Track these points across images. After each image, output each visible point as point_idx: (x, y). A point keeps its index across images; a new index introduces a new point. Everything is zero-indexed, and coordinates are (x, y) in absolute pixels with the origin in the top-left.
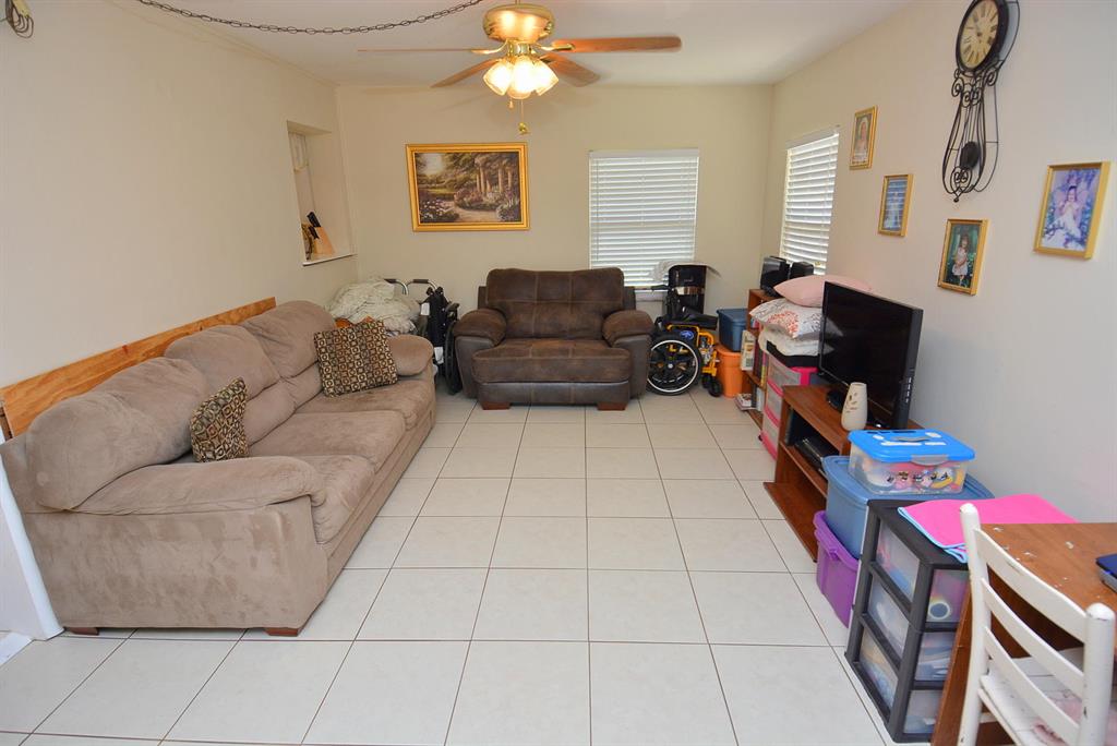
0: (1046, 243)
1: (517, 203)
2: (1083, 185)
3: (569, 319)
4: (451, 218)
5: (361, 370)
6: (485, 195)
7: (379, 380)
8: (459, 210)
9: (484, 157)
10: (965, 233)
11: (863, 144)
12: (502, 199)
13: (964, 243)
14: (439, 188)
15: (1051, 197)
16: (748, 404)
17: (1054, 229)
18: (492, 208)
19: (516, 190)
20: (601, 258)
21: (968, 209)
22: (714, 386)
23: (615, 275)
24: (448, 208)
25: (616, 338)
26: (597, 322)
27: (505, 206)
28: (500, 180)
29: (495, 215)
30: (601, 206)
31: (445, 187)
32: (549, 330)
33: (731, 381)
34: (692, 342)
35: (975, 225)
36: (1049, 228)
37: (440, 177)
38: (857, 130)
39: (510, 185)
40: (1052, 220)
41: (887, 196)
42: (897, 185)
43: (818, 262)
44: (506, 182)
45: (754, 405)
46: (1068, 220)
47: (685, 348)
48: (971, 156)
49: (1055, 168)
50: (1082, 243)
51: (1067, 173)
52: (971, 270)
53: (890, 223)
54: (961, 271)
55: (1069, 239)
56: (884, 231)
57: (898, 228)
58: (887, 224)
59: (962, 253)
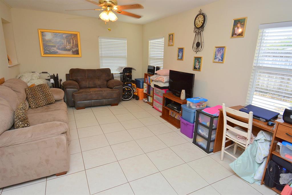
0: (215, 61)
1: (77, 49)
2: (221, 50)
3: (98, 82)
4: (55, 53)
5: (43, 100)
6: (67, 46)
7: (50, 102)
8: (58, 50)
9: (66, 35)
10: (198, 59)
11: (171, 41)
12: (72, 48)
13: (198, 61)
14: (50, 43)
15: (215, 52)
16: (146, 101)
17: (216, 58)
18: (69, 50)
19: (77, 46)
20: (103, 66)
21: (198, 55)
22: (137, 98)
23: (108, 70)
24: (54, 49)
25: (114, 86)
26: (106, 83)
27: (73, 50)
28: (71, 42)
29: (71, 52)
30: (103, 52)
31: (53, 43)
32: (93, 86)
33: (141, 96)
34: (131, 87)
35: (200, 58)
37: (51, 40)
38: (169, 38)
39: (75, 44)
40: (216, 57)
41: (179, 52)
42: (181, 50)
43: (161, 67)
44: (73, 43)
45: (148, 100)
46: (219, 56)
47: (129, 88)
48: (198, 45)
49: (216, 47)
50: (222, 60)
51: (218, 48)
52: (200, 67)
53: (180, 58)
54: (197, 67)
55: (219, 60)
56: (178, 59)
57: (182, 59)
58: (179, 58)
59: (197, 63)
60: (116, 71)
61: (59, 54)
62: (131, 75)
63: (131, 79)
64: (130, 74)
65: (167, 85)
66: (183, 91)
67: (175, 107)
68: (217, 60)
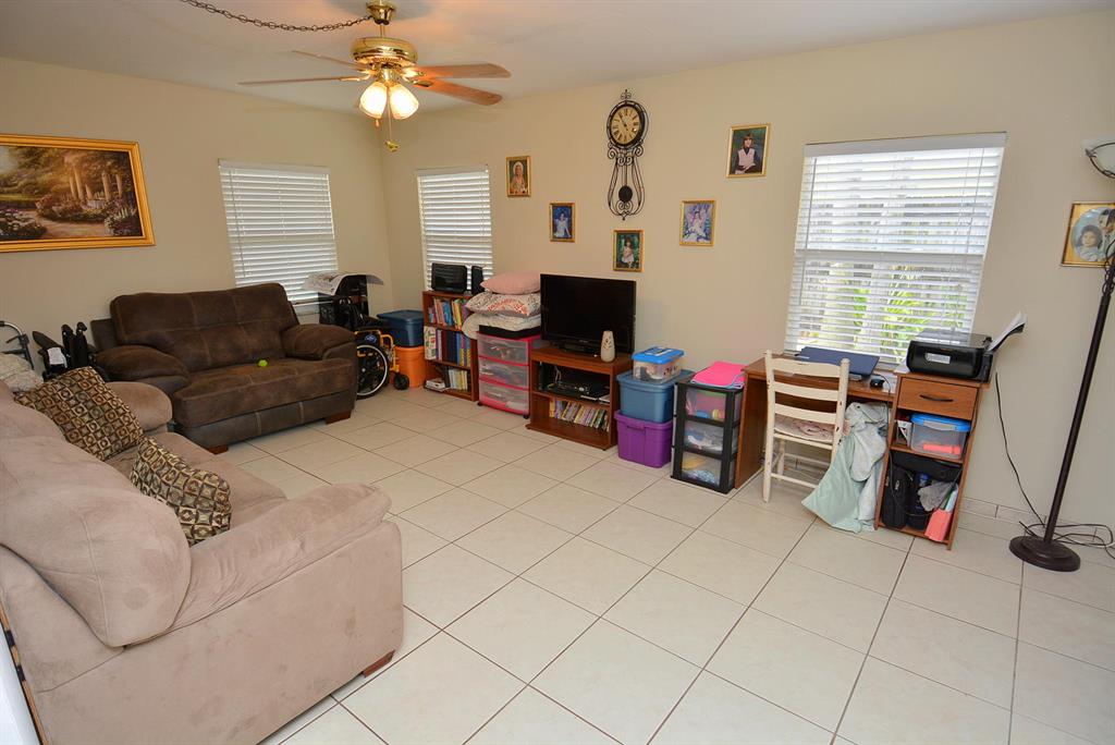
0: (686, 240)
1: (133, 213)
3: (249, 341)
4: (35, 234)
6: (85, 203)
8: (45, 223)
9: (77, 156)
10: (629, 239)
11: (520, 181)
12: (112, 207)
13: (628, 244)
14: (8, 192)
15: (685, 217)
16: (442, 386)
17: (689, 233)
18: (96, 219)
19: (130, 198)
21: (629, 225)
22: (401, 381)
24: (26, 220)
27: (117, 218)
28: (105, 185)
29: (105, 229)
30: (240, 221)
31: (20, 192)
32: (228, 356)
33: (412, 372)
34: (377, 344)
35: (637, 234)
36: (686, 233)
37: (9, 178)
38: (511, 170)
39: (120, 192)
40: (687, 229)
41: (556, 216)
42: (563, 211)
44: (113, 188)
45: (448, 385)
46: (697, 227)
47: (373, 351)
48: (626, 194)
49: (686, 202)
50: (706, 238)
51: (692, 205)
52: (636, 259)
53: (560, 234)
54: (629, 260)
55: (699, 237)
56: (555, 239)
57: (569, 236)
58: (557, 235)
59: (627, 250)
60: (301, 295)
61: (54, 236)
62: (366, 304)
63: (367, 314)
64: (360, 298)
65: (535, 322)
66: (608, 336)
67: (581, 389)
68: (693, 237)
